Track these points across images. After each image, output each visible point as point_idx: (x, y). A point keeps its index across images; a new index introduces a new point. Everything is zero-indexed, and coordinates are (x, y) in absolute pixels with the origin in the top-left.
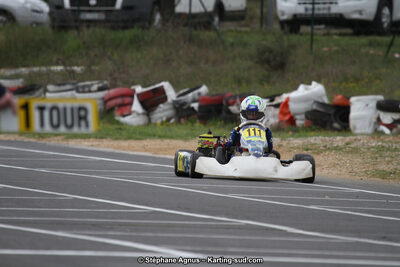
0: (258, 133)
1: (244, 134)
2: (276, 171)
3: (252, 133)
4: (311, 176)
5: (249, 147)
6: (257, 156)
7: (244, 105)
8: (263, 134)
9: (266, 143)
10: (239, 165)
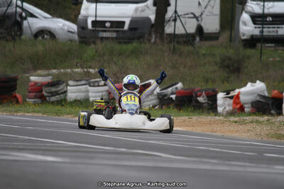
0: (133, 99)
1: (124, 99)
2: (144, 124)
3: (129, 98)
4: (169, 128)
5: (126, 108)
6: (132, 114)
7: (126, 80)
8: (137, 99)
9: (138, 105)
10: (119, 120)
